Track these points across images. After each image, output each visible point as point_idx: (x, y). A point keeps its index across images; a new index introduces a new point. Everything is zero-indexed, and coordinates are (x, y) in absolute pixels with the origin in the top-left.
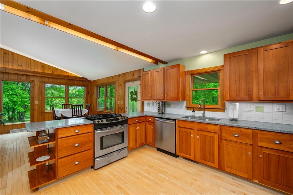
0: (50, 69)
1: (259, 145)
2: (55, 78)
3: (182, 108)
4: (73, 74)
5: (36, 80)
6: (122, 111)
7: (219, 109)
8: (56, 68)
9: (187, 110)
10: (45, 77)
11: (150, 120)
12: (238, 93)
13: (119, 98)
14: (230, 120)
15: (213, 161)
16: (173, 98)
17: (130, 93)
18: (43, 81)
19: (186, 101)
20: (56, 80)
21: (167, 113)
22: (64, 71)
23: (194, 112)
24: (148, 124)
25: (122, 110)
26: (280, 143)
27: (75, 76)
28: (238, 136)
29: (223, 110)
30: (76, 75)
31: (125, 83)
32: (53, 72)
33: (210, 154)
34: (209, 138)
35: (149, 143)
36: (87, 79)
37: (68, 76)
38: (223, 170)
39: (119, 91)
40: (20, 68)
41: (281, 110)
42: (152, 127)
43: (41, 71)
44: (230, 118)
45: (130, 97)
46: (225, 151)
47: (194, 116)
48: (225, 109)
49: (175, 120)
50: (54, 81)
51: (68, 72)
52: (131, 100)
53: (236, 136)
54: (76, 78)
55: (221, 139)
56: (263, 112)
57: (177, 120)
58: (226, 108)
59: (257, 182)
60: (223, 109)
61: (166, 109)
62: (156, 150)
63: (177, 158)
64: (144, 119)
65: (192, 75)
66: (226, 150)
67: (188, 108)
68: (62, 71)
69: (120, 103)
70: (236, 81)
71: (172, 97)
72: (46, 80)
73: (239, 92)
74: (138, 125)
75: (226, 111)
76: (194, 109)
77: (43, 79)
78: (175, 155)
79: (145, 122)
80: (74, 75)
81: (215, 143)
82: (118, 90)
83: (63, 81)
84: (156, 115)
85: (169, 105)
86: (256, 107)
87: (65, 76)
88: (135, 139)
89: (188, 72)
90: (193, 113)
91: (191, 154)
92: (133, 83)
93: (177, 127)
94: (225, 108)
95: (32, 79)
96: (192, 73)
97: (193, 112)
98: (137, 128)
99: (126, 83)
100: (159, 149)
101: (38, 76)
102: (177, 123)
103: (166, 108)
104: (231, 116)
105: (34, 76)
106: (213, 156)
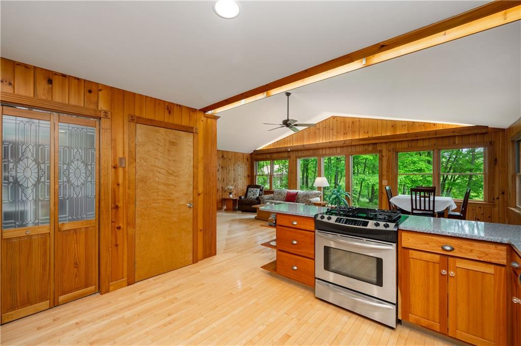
0: (403, 127)
2: (412, 140)
4: (449, 125)
5: (384, 148)
8: (414, 122)
10: (396, 142)
18: (393, 149)
20: (414, 144)
22: (430, 123)
27: (455, 127)
30: (456, 125)
32: (408, 130)
36: (487, 127)
37: (436, 132)
40: (366, 136)
43: (391, 134)
50: (410, 145)
51: (436, 124)
54: (454, 132)
68: (424, 124)
72: (398, 146)
77: (392, 146)
80: (453, 125)
83: (426, 143)
87: (428, 133)
95: (379, 148)
101: (386, 143)
105: (381, 143)
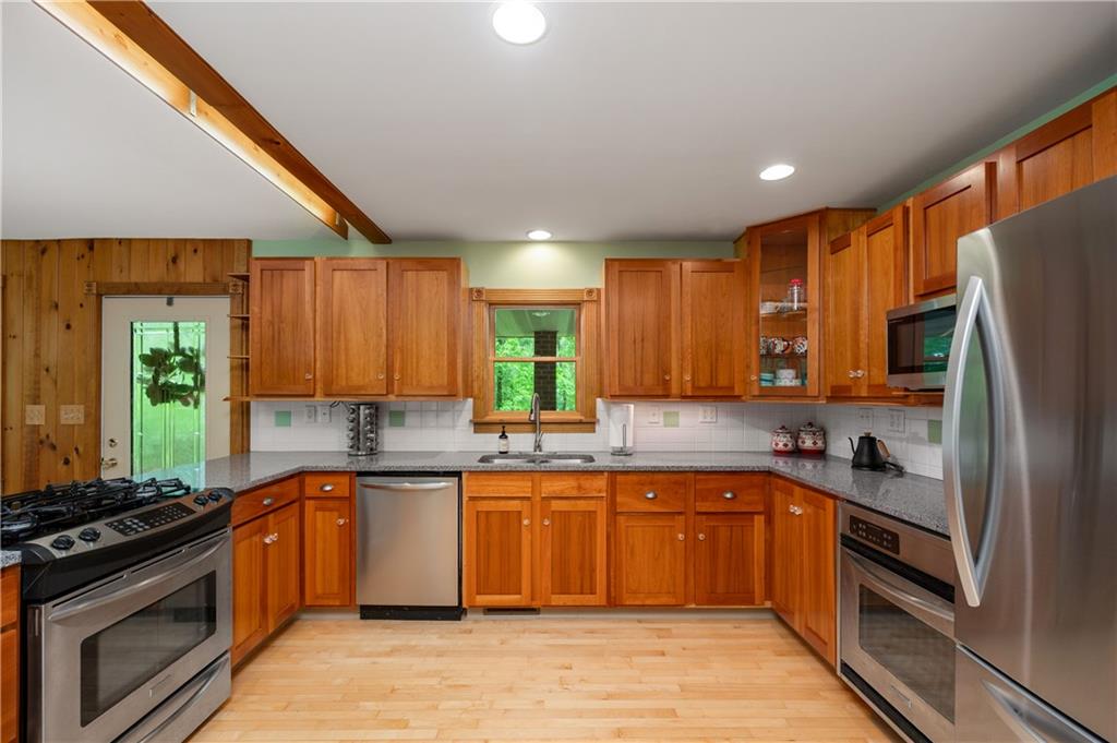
1: (698, 509)
3: (454, 427)
6: (67, 462)
7: (581, 422)
9: (475, 432)
11: (328, 488)
12: (638, 376)
13: (37, 382)
14: (613, 454)
15: (591, 589)
16: (431, 388)
17: (144, 358)
19: (470, 400)
21: (386, 449)
23: (506, 437)
24: (317, 509)
25: (73, 457)
26: (735, 497)
28: (655, 497)
29: (589, 426)
31: (99, 296)
33: (582, 568)
34: (580, 518)
35: (317, 597)
38: (616, 606)
39: (37, 341)
41: (708, 420)
42: (342, 522)
44: (613, 448)
45: (141, 380)
46: (624, 547)
47: (506, 453)
48: (594, 423)
49: (457, 474)
52: (147, 400)
53: (650, 496)
55: (613, 513)
56: (678, 426)
57: (464, 476)
58: (598, 421)
59: (693, 606)
60: (588, 424)
61: (383, 435)
62: (358, 616)
63: (459, 619)
64: (292, 488)
65: (490, 304)
66: (627, 543)
67: (480, 425)
69: (53, 415)
70: (635, 341)
71: (428, 384)
73: (642, 372)
74: (271, 524)
75: (597, 427)
76: (507, 427)
78: (454, 613)
79: (296, 505)
81: (599, 528)
82: (28, 336)
84: (341, 463)
85: (398, 418)
86: (666, 414)
88: (256, 598)
89: (479, 292)
90: (503, 442)
91: (520, 589)
92: (170, 303)
93: (465, 499)
94: (593, 420)
96: (494, 299)
97: (501, 437)
98: (267, 541)
99: (107, 302)
100: (371, 613)
102: (468, 486)
103: (382, 428)
104: (617, 443)
106: (593, 570)
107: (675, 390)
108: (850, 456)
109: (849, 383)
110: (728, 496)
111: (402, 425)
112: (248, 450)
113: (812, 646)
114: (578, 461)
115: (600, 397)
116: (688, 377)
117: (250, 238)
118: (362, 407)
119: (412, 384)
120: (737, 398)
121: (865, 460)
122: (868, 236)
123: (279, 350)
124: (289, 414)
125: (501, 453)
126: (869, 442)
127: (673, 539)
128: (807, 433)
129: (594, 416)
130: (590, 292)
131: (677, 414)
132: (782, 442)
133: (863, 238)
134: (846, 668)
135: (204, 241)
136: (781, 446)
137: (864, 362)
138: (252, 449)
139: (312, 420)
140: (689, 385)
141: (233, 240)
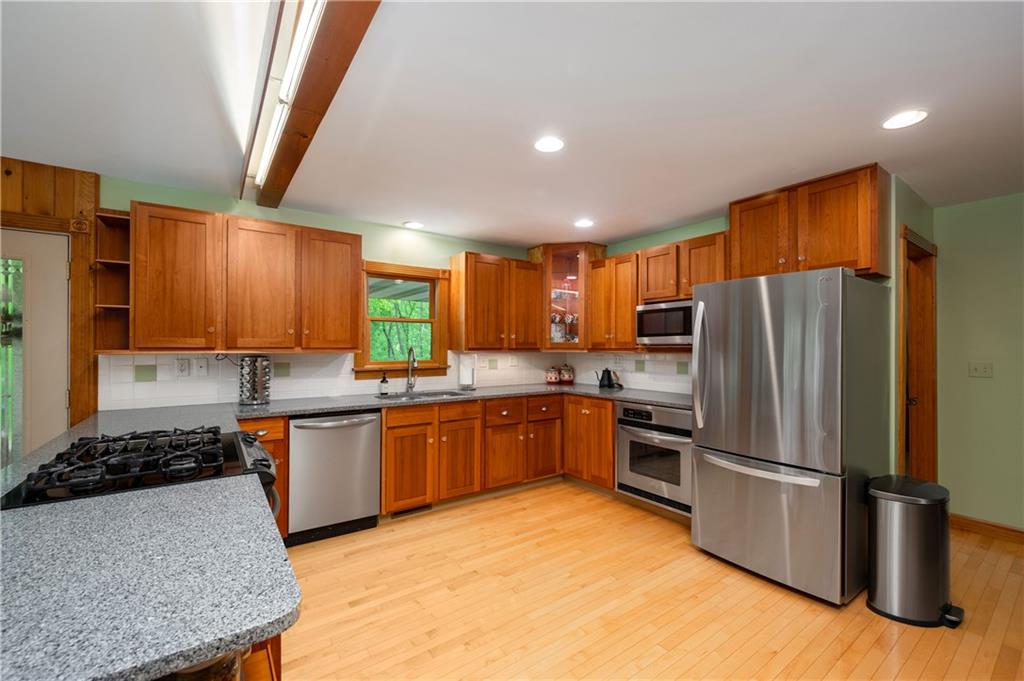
1: (529, 419)
3: (337, 375)
9: (356, 379)
11: (263, 433)
12: (486, 334)
16: (336, 341)
21: (273, 399)
23: (387, 382)
26: (547, 410)
28: (507, 414)
33: (465, 468)
34: (464, 434)
41: (514, 364)
48: (446, 369)
49: (378, 410)
53: (504, 413)
55: (484, 427)
56: (497, 368)
57: (384, 411)
58: (450, 367)
59: (526, 481)
66: (492, 447)
67: (360, 373)
70: (484, 311)
71: (333, 339)
75: (448, 372)
78: (368, 523)
81: (476, 439)
85: (284, 369)
86: (490, 361)
91: (425, 491)
93: (384, 428)
94: (445, 367)
96: (374, 270)
97: (382, 382)
102: (387, 419)
106: (472, 469)
107: (506, 345)
108: (598, 383)
109: (603, 341)
110: (544, 409)
111: (287, 375)
112: (96, 411)
113: (597, 484)
114: (445, 396)
115: (450, 349)
116: (513, 337)
117: (99, 173)
118: (259, 359)
119: (318, 339)
120: (537, 350)
121: (606, 382)
122: (616, 264)
123: (172, 303)
124: (153, 369)
125: (382, 394)
126: (607, 373)
127: (517, 440)
128: (566, 370)
129: (446, 363)
130: (444, 272)
131: (496, 361)
132: (553, 376)
133: (613, 265)
134: (622, 486)
135: (23, 163)
136: (553, 379)
137: (613, 330)
138: (100, 409)
139: (186, 372)
140: (514, 342)
141: (73, 171)
